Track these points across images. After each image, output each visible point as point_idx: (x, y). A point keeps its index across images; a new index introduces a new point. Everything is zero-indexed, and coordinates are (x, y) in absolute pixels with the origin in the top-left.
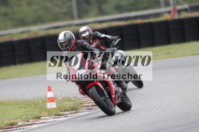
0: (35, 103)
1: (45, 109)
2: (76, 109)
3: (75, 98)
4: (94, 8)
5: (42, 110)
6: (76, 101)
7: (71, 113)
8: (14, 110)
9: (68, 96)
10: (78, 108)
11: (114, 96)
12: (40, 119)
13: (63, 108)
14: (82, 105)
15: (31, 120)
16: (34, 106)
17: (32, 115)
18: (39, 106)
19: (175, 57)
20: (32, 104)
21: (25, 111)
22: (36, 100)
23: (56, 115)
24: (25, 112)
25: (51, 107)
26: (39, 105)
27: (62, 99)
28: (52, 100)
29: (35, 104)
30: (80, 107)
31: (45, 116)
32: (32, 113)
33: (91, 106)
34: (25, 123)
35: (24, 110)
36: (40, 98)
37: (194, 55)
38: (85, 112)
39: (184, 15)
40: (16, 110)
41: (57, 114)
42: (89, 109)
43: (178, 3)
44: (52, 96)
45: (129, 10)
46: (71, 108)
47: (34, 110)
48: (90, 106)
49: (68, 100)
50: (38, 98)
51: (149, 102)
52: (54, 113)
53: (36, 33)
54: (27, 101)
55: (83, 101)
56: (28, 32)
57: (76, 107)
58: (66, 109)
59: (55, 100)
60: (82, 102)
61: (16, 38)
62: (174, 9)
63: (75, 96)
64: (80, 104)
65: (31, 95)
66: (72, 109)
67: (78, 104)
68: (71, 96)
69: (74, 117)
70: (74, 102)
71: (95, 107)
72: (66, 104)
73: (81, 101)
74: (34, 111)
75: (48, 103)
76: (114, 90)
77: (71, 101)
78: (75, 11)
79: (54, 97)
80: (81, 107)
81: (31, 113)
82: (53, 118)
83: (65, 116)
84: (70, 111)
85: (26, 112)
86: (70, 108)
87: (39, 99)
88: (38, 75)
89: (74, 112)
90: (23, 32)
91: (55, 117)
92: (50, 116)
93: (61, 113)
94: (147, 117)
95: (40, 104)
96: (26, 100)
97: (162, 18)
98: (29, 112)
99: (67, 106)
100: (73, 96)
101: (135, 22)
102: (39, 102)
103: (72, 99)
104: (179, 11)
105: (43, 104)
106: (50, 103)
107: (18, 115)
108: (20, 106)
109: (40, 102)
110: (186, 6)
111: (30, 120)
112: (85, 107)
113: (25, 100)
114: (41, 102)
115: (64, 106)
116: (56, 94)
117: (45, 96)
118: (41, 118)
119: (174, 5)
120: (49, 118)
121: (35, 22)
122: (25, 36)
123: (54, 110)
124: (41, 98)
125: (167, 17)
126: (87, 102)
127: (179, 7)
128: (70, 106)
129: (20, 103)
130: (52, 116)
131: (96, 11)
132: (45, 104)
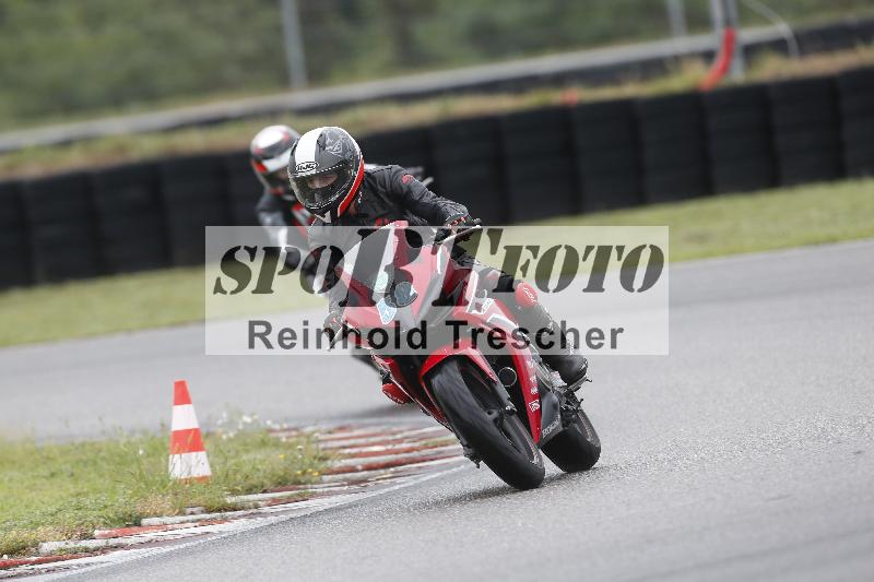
0: (119, 456)
1: (162, 481)
2: (300, 483)
3: (294, 433)
4: (378, 36)
5: (146, 485)
6: (299, 447)
7: (276, 501)
8: (27, 488)
9: (265, 423)
10: (307, 477)
11: (534, 406)
12: (138, 524)
13: (239, 477)
14: (322, 466)
15: (99, 529)
16: (112, 467)
17: (106, 507)
18: (134, 468)
19: (732, 253)
20: (103, 459)
21: (72, 491)
22: (123, 441)
23: (209, 510)
24: (72, 496)
25: (190, 473)
26: (135, 466)
27: (237, 436)
28: (191, 441)
29: (117, 459)
30: (316, 474)
31: (160, 516)
32: (104, 499)
33: (363, 470)
34: (72, 545)
35: (71, 486)
36: (138, 436)
37: (816, 243)
38: (337, 493)
39: (772, 69)
40: (35, 485)
41: (217, 506)
42: (358, 482)
43: (746, 16)
44: (193, 424)
45: (533, 48)
46: (275, 478)
47: (114, 487)
48: (360, 467)
49: (263, 443)
50: (133, 432)
51: (618, 452)
52: (200, 499)
53: (121, 149)
54: (83, 445)
55: (331, 449)
56: (87, 140)
57: (299, 472)
58: (254, 481)
59: (207, 445)
60: (324, 449)
61: (32, 170)
62: (729, 40)
63: (292, 425)
64: (316, 462)
65: (100, 419)
66: (281, 484)
67: (307, 461)
68: (277, 427)
69: (292, 515)
70: (289, 452)
71: (382, 471)
72: (255, 459)
73: (322, 446)
74: (114, 491)
75: (177, 456)
76: (533, 379)
77: (277, 444)
78: (294, 51)
79: (204, 431)
80: (319, 472)
81: (99, 498)
82: (198, 520)
83: (251, 511)
84: (272, 491)
85: (78, 494)
86: (274, 475)
87: (133, 440)
88: (129, 331)
89: (288, 493)
90: (66, 144)
91: (208, 516)
92: (184, 514)
93: (230, 500)
94: (611, 518)
95: (138, 460)
96: (78, 441)
97: (677, 83)
98: (91, 496)
99: (258, 470)
100: (285, 426)
101: (557, 97)
102: (136, 452)
103: (278, 439)
104: (751, 51)
105: (152, 459)
106: (183, 455)
107: (44, 510)
108: (53, 470)
109: (141, 452)
110: (782, 28)
111: (97, 533)
112: (338, 473)
113: (73, 444)
114: (145, 450)
115: (247, 469)
116: (209, 417)
117: (163, 425)
118: (145, 522)
119: (728, 23)
120: (182, 523)
121: (119, 98)
122: (75, 160)
123: (201, 488)
124: (144, 432)
125: (695, 76)
126: (347, 451)
127: (748, 35)
128: (273, 469)
129: (52, 456)
130: (192, 513)
131: (385, 51)
132: (162, 459)
